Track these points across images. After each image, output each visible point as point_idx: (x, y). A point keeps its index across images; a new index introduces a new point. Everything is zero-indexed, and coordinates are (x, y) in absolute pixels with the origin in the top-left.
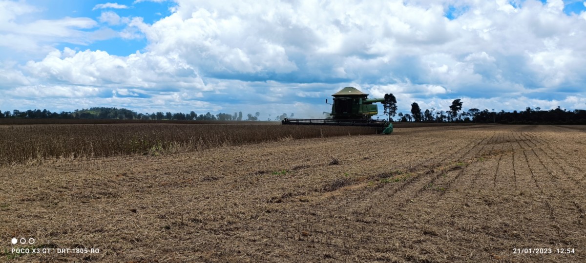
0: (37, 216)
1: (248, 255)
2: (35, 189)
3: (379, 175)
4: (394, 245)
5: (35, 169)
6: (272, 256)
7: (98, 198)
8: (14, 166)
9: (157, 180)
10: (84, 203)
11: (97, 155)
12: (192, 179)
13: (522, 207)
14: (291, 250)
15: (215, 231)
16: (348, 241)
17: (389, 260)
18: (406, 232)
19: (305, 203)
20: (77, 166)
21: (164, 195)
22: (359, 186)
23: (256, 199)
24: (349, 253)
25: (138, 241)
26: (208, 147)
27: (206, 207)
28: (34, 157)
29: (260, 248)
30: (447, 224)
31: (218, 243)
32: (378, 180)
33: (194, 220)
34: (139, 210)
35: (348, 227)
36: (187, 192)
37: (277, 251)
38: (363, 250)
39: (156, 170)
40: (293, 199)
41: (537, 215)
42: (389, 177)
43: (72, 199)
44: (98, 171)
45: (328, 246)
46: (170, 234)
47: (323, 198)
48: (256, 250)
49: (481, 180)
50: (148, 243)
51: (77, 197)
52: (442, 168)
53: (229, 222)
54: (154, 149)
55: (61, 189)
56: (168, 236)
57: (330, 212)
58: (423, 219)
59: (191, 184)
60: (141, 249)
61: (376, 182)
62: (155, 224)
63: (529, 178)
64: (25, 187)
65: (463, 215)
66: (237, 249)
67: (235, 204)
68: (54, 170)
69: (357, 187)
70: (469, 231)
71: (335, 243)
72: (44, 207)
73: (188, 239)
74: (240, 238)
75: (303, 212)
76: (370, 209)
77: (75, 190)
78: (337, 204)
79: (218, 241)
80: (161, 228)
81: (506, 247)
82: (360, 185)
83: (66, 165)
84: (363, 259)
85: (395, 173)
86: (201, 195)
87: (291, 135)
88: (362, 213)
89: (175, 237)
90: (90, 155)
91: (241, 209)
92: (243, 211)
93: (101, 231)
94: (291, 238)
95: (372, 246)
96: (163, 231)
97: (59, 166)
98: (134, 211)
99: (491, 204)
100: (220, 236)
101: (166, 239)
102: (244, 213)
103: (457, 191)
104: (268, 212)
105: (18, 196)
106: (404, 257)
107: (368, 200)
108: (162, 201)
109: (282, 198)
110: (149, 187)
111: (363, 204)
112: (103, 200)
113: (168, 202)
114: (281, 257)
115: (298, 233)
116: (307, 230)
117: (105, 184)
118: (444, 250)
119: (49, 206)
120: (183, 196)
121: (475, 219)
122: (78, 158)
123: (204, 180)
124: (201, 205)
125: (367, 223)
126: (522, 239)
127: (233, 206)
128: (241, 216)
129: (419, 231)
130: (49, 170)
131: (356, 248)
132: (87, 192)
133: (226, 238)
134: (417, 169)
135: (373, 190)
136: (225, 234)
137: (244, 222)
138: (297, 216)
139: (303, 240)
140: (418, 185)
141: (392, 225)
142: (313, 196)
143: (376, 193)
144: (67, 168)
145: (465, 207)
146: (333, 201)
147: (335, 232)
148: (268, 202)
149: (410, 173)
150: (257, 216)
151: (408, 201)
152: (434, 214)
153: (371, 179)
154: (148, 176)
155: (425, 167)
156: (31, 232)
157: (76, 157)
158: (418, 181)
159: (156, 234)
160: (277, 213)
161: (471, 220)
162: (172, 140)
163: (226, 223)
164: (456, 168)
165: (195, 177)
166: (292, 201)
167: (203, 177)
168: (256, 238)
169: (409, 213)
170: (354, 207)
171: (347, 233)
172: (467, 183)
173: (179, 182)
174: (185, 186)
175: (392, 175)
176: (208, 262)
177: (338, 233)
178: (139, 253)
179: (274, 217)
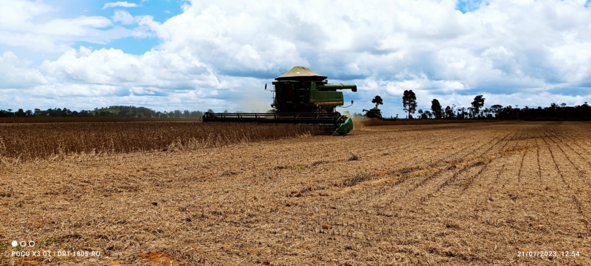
0: (60, 208)
1: (268, 246)
2: (58, 183)
3: (400, 171)
4: (416, 238)
5: (57, 164)
6: (293, 247)
7: (120, 192)
8: (37, 161)
9: (177, 175)
10: (106, 196)
11: (118, 151)
12: (211, 174)
13: (548, 201)
14: (312, 242)
15: (235, 223)
16: (369, 234)
17: (411, 252)
18: (428, 226)
19: (325, 197)
20: (98, 162)
21: (184, 189)
23: (275, 193)
24: (371, 246)
25: (160, 232)
26: (226, 143)
27: (226, 201)
28: (56, 152)
29: (280, 240)
30: (471, 218)
31: (239, 235)
32: (398, 176)
34: (160, 203)
35: (369, 220)
36: (207, 187)
37: (298, 243)
38: (384, 242)
39: (176, 165)
40: (313, 193)
41: (564, 209)
42: (410, 172)
43: (94, 192)
44: (119, 166)
45: (349, 239)
46: (191, 225)
47: (343, 192)
48: (277, 242)
49: (505, 175)
50: (170, 234)
51: (99, 191)
52: (464, 164)
53: (249, 215)
54: (173, 145)
55: (83, 184)
56: (189, 228)
57: (350, 206)
58: (446, 213)
59: (210, 178)
60: (163, 240)
61: (397, 177)
62: (176, 216)
63: (554, 173)
64: (48, 181)
65: (487, 209)
66: (257, 241)
67: (255, 198)
68: (76, 165)
69: (378, 182)
70: (493, 224)
71: (356, 235)
72: (67, 200)
73: (209, 231)
74: (261, 231)
75: (323, 205)
77: (97, 184)
78: (357, 198)
79: (238, 233)
80: (182, 220)
81: (531, 241)
82: (380, 180)
83: (87, 160)
84: (385, 251)
85: (415, 168)
86: (221, 189)
87: (309, 132)
88: (382, 207)
89: (196, 229)
90: (111, 151)
91: (260, 202)
92: (263, 205)
93: (124, 222)
94: (312, 230)
95: (394, 238)
96: (184, 223)
97: (81, 162)
98: (155, 204)
99: (516, 198)
100: (241, 228)
101: (188, 230)
102: (264, 207)
103: (480, 185)
104: (288, 205)
105: (42, 189)
106: (427, 249)
107: (389, 194)
108: (182, 195)
109: (302, 192)
110: (169, 182)
111: (384, 199)
112: (124, 193)
113: (189, 196)
114: (302, 249)
115: (318, 226)
116: (328, 223)
117: (126, 179)
118: (467, 242)
119: (72, 200)
120: (203, 190)
121: (499, 213)
122: (99, 154)
123: (223, 175)
124: (221, 198)
125: (388, 216)
126: (548, 232)
127: (253, 199)
128: (261, 209)
129: (441, 224)
130: (71, 165)
131: (377, 240)
132: (109, 186)
133: (247, 230)
134: (438, 164)
135: (393, 185)
136: (246, 226)
137: (264, 215)
138: (317, 210)
139: (323, 233)
140: (440, 180)
141: (414, 218)
142: (332, 190)
143: (396, 188)
144: (89, 163)
145: (489, 201)
146: (353, 196)
147: (355, 225)
148: (287, 197)
149: (431, 169)
150: (277, 209)
151: (429, 195)
152: (457, 209)
153: (391, 174)
154: (167, 171)
155: (447, 162)
156: (56, 223)
157: (97, 152)
158: (440, 176)
159: (177, 226)
160: (297, 207)
161: (495, 214)
162: (191, 136)
163: (246, 216)
164: (479, 164)
165: (215, 171)
166: (311, 195)
167: (222, 172)
168: (276, 230)
169: (431, 207)
170: (374, 201)
171: (367, 226)
172: (489, 178)
173: (198, 177)
174: (205, 181)
175: (413, 170)
176: (229, 253)
177: (359, 226)
178: (161, 243)
179: (294, 210)
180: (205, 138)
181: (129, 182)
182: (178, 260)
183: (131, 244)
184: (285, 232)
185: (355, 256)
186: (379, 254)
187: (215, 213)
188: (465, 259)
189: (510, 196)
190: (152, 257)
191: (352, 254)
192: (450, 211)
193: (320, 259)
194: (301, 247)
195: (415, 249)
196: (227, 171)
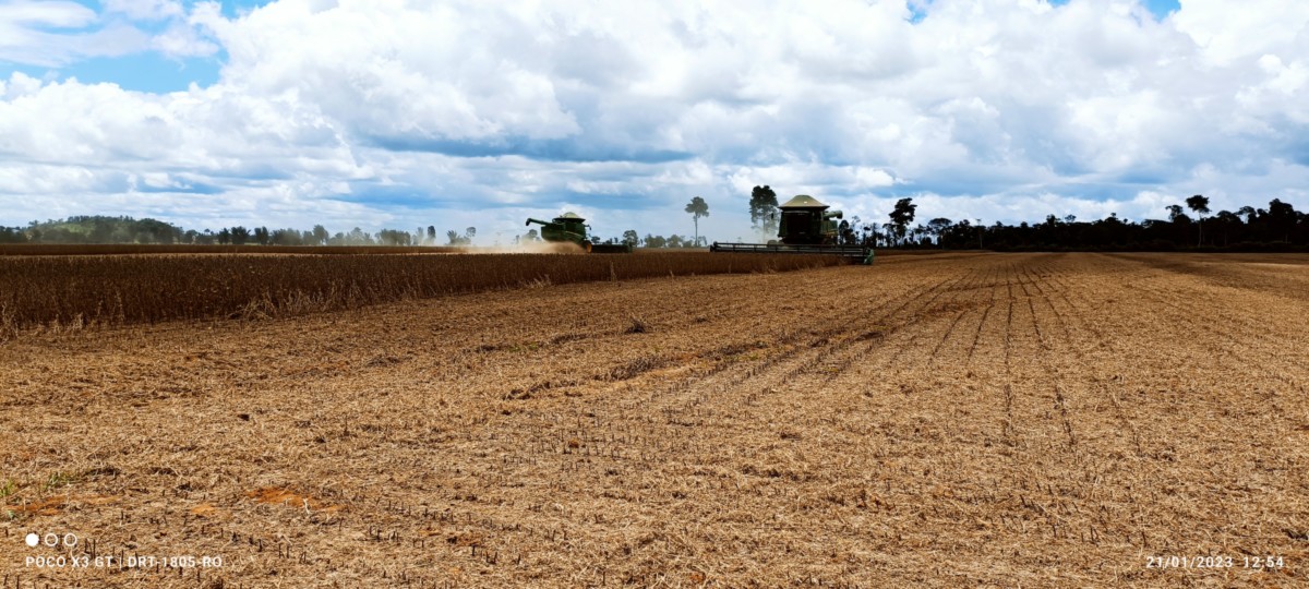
0: (53, 428)
1: (473, 475)
2: (20, 384)
3: (721, 350)
4: (726, 454)
6: (518, 476)
7: (163, 398)
9: (274, 364)
10: (137, 406)
11: (131, 319)
12: (347, 363)
13: (962, 394)
14: (550, 466)
15: (409, 443)
16: (649, 452)
17: (713, 474)
18: (751, 437)
19: (576, 399)
20: (94, 342)
21: (296, 390)
22: (682, 369)
23: (481, 393)
24: (649, 468)
25: (269, 461)
26: (370, 302)
27: (385, 408)
29: (494, 465)
30: (825, 423)
31: (419, 460)
32: (718, 359)
33: (365, 428)
34: (253, 416)
35: (652, 432)
36: (342, 385)
37: (525, 469)
38: (673, 463)
39: (268, 346)
40: (553, 393)
41: (983, 406)
42: (741, 352)
43: (110, 400)
44: (143, 350)
45: (614, 460)
46: (326, 450)
47: (610, 389)
48: (487, 469)
50: (289, 463)
51: (118, 397)
53: (435, 429)
54: (254, 305)
55: (79, 384)
56: (323, 453)
57: (621, 411)
58: (786, 418)
59: (347, 370)
60: (279, 473)
61: (715, 362)
62: (293, 436)
65: (856, 409)
66: (453, 468)
67: (442, 403)
68: (46, 350)
69: (678, 370)
70: (858, 431)
71: (626, 454)
72: (58, 414)
73: (362, 456)
74: (459, 453)
75: (571, 411)
77: (108, 386)
78: (635, 398)
79: (418, 457)
80: (307, 441)
81: (909, 452)
83: (68, 339)
85: (752, 345)
86: (373, 390)
87: (547, 276)
88: (678, 412)
89: (338, 454)
90: (115, 319)
91: (453, 409)
92: (458, 413)
93: (193, 448)
94: (550, 450)
95: (690, 456)
96: (312, 447)
97: (55, 342)
98: (245, 417)
99: (910, 391)
101: (321, 457)
103: (859, 372)
104: (506, 413)
106: (738, 469)
107: (694, 391)
108: (295, 400)
109: (532, 391)
110: (261, 378)
111: (683, 398)
113: (310, 402)
114: (532, 478)
115: (561, 444)
116: (578, 439)
117: (168, 374)
118: (806, 457)
119: (68, 413)
120: (336, 391)
121: (874, 414)
122: (91, 326)
123: (372, 364)
124: (376, 404)
125: (686, 425)
126: (942, 441)
127: (438, 405)
129: (773, 434)
130: (35, 349)
131: (661, 461)
132: (136, 388)
133: (433, 454)
134: (796, 338)
135: (705, 375)
136: (430, 447)
137: (462, 429)
138: (560, 418)
139: (570, 453)
140: (791, 366)
141: (729, 427)
142: (591, 386)
143: (709, 381)
145: (863, 397)
146: (627, 394)
147: (627, 440)
148: (504, 399)
149: (781, 346)
150: (485, 420)
151: (764, 391)
152: (806, 410)
153: (705, 357)
154: (253, 358)
155: (814, 334)
156: (58, 452)
157: (85, 323)
158: (793, 358)
159: (299, 451)
160: (523, 415)
161: (867, 416)
162: (293, 286)
163: (428, 431)
164: (871, 336)
165: (354, 357)
166: (550, 396)
167: (369, 359)
168: (486, 452)
169: (764, 409)
170: (665, 402)
171: (648, 441)
172: (880, 360)
173: (321, 368)
174: (336, 375)
175: (747, 350)
176: (404, 486)
177: (633, 441)
178: (278, 477)
179: (518, 419)
180: (323, 291)
181: (175, 379)
182: (315, 498)
183: (220, 480)
184: (502, 454)
185: (622, 482)
186: (660, 477)
187: (369, 427)
188: (795, 478)
189: (902, 387)
190: (268, 495)
191: (617, 480)
192: (795, 413)
193: (564, 489)
194: (530, 474)
195: (721, 470)
196: (381, 356)
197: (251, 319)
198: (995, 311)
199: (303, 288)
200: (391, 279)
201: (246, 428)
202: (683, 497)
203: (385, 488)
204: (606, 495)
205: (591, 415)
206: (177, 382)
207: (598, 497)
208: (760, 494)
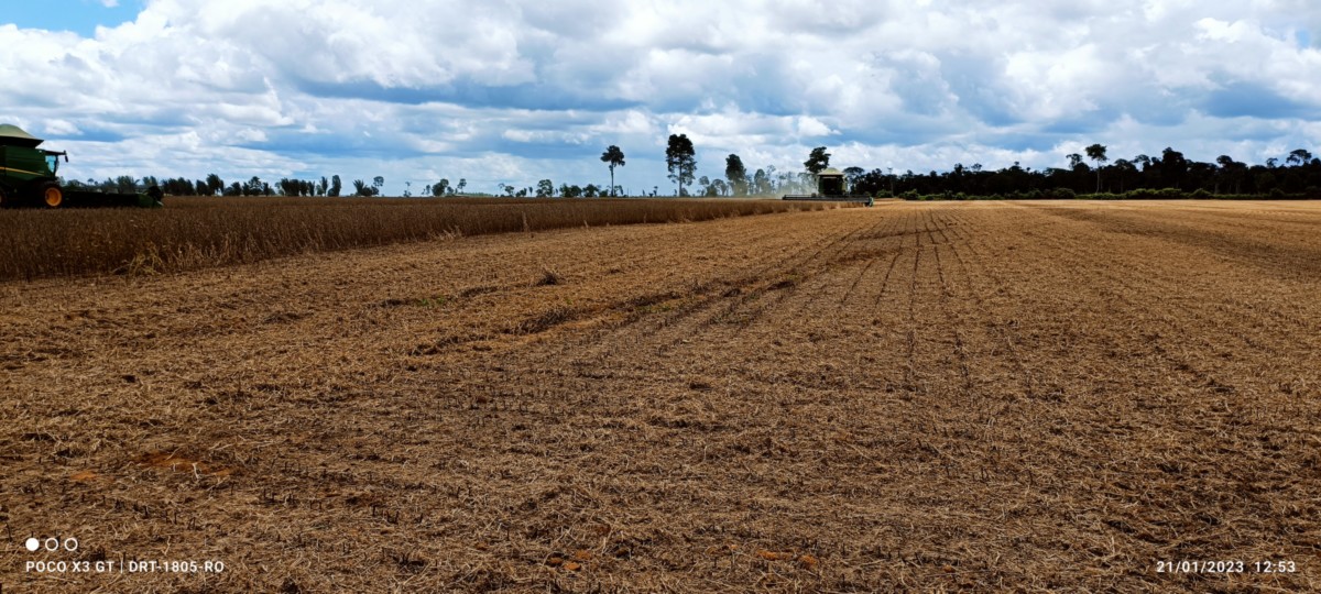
1: (376, 433)
3: (633, 302)
4: (636, 406)
6: (421, 433)
7: (40, 359)
9: (163, 323)
10: (11, 368)
12: (243, 320)
13: (868, 341)
14: (456, 423)
15: (308, 402)
16: (558, 406)
17: (621, 426)
18: (660, 388)
19: (486, 353)
21: (187, 349)
22: (593, 321)
23: (386, 349)
24: (558, 422)
25: (155, 424)
26: (269, 255)
27: (283, 366)
29: (397, 423)
30: (734, 372)
31: (318, 420)
32: (630, 311)
33: (261, 388)
34: (140, 377)
35: (561, 385)
36: (236, 343)
37: (430, 426)
38: (582, 416)
39: (156, 303)
40: (460, 348)
41: (887, 352)
42: (654, 303)
44: (18, 309)
45: (522, 414)
46: (218, 411)
47: (520, 343)
48: (391, 427)
49: (819, 303)
50: (178, 425)
53: (336, 388)
54: (140, 259)
56: (214, 415)
57: (531, 365)
58: (696, 368)
59: (242, 327)
60: (166, 436)
61: (627, 313)
62: (182, 398)
63: (905, 296)
65: (765, 359)
66: (355, 427)
67: (344, 359)
69: (590, 322)
70: (766, 380)
71: (535, 408)
73: (257, 417)
74: (360, 411)
75: (480, 366)
76: (606, 357)
78: (546, 352)
79: (317, 416)
80: (197, 402)
81: (815, 399)
82: (594, 319)
84: (581, 427)
85: (665, 296)
86: (270, 347)
87: (457, 227)
88: (589, 364)
89: (230, 415)
91: (355, 365)
92: (361, 370)
94: (456, 406)
95: (599, 409)
96: (203, 408)
98: (130, 379)
99: (818, 339)
100: (321, 409)
101: (212, 419)
102: (363, 374)
103: (770, 321)
104: (412, 369)
106: (648, 420)
107: (605, 343)
108: (185, 359)
109: (439, 346)
110: (149, 337)
111: (594, 351)
113: (201, 361)
114: (437, 435)
115: (468, 399)
116: (486, 394)
118: (715, 407)
120: (229, 349)
121: (782, 362)
123: (269, 321)
124: (273, 363)
125: (596, 377)
127: (340, 362)
128: (358, 377)
129: (682, 385)
131: (570, 414)
132: (10, 349)
133: (333, 412)
134: (710, 288)
135: (616, 327)
136: (330, 406)
137: (365, 387)
138: (467, 374)
139: (477, 408)
140: (704, 316)
141: (640, 379)
142: (500, 340)
143: (621, 332)
145: (772, 346)
146: (537, 348)
147: (536, 394)
148: (410, 355)
149: (694, 296)
150: (389, 377)
151: (676, 342)
152: (716, 359)
153: (617, 308)
154: (139, 316)
155: (727, 284)
158: (706, 308)
159: (190, 413)
160: (429, 371)
161: (776, 365)
162: (182, 240)
163: (328, 389)
164: (783, 285)
165: (249, 314)
166: (458, 351)
167: (267, 315)
168: (390, 409)
169: (675, 360)
170: (576, 354)
171: (557, 394)
172: (791, 310)
173: (213, 326)
174: (230, 333)
175: (659, 300)
176: (302, 447)
177: (542, 395)
178: (165, 440)
179: (424, 376)
180: (216, 244)
181: (55, 339)
182: (205, 462)
183: (102, 445)
185: (529, 437)
186: (568, 431)
187: (265, 387)
188: (703, 429)
189: (811, 335)
190: (154, 460)
191: (524, 435)
192: (706, 364)
193: (470, 445)
194: (435, 431)
195: (630, 422)
196: (279, 312)
197: (138, 274)
198: (902, 259)
199: (194, 241)
200: (291, 232)
201: (131, 390)
202: (591, 450)
203: (281, 449)
204: (512, 450)
205: (499, 370)
206: (57, 342)
207: (504, 452)
208: (667, 445)
